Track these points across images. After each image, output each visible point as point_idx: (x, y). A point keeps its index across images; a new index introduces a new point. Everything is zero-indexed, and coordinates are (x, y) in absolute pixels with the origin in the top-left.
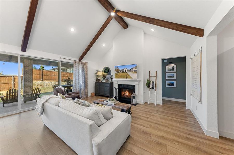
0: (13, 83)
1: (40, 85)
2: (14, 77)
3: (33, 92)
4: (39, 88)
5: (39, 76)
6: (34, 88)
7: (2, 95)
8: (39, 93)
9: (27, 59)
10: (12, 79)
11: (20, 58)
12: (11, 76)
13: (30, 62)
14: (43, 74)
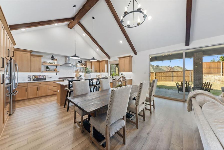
0: (190, 76)
1: (219, 81)
2: (191, 71)
3: (202, 86)
4: (210, 83)
5: (218, 70)
6: (204, 82)
7: (179, 84)
8: (210, 88)
9: (196, 53)
10: (190, 73)
11: (185, 53)
12: (189, 71)
13: (200, 55)
14: (222, 67)
